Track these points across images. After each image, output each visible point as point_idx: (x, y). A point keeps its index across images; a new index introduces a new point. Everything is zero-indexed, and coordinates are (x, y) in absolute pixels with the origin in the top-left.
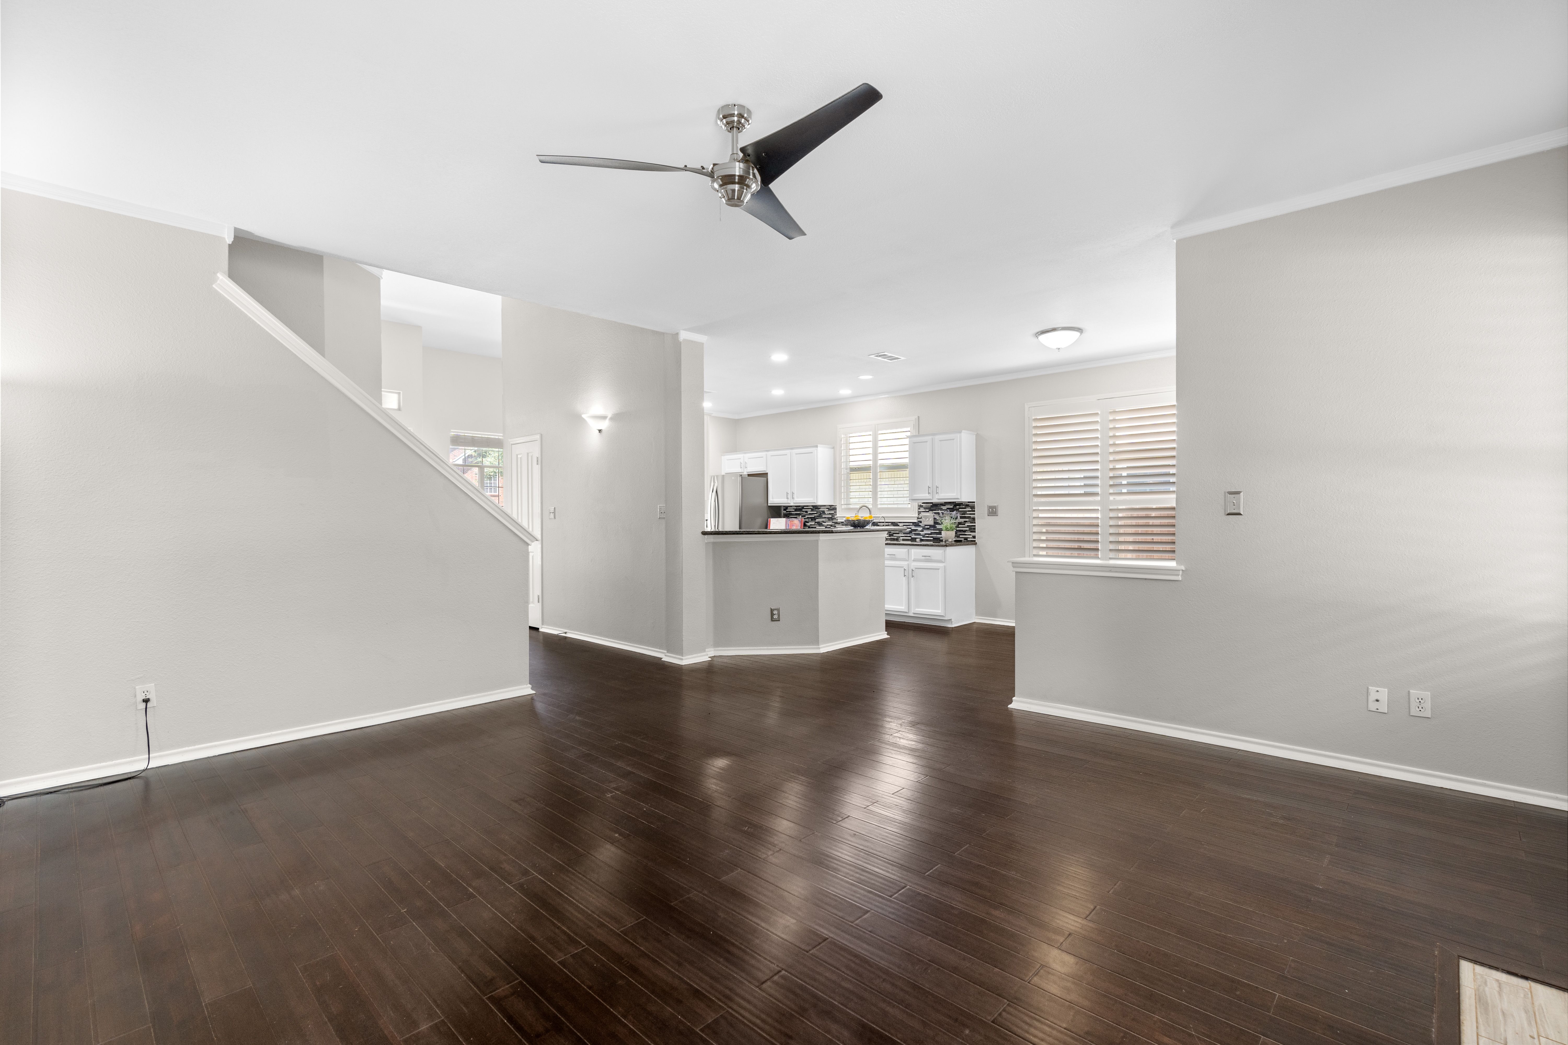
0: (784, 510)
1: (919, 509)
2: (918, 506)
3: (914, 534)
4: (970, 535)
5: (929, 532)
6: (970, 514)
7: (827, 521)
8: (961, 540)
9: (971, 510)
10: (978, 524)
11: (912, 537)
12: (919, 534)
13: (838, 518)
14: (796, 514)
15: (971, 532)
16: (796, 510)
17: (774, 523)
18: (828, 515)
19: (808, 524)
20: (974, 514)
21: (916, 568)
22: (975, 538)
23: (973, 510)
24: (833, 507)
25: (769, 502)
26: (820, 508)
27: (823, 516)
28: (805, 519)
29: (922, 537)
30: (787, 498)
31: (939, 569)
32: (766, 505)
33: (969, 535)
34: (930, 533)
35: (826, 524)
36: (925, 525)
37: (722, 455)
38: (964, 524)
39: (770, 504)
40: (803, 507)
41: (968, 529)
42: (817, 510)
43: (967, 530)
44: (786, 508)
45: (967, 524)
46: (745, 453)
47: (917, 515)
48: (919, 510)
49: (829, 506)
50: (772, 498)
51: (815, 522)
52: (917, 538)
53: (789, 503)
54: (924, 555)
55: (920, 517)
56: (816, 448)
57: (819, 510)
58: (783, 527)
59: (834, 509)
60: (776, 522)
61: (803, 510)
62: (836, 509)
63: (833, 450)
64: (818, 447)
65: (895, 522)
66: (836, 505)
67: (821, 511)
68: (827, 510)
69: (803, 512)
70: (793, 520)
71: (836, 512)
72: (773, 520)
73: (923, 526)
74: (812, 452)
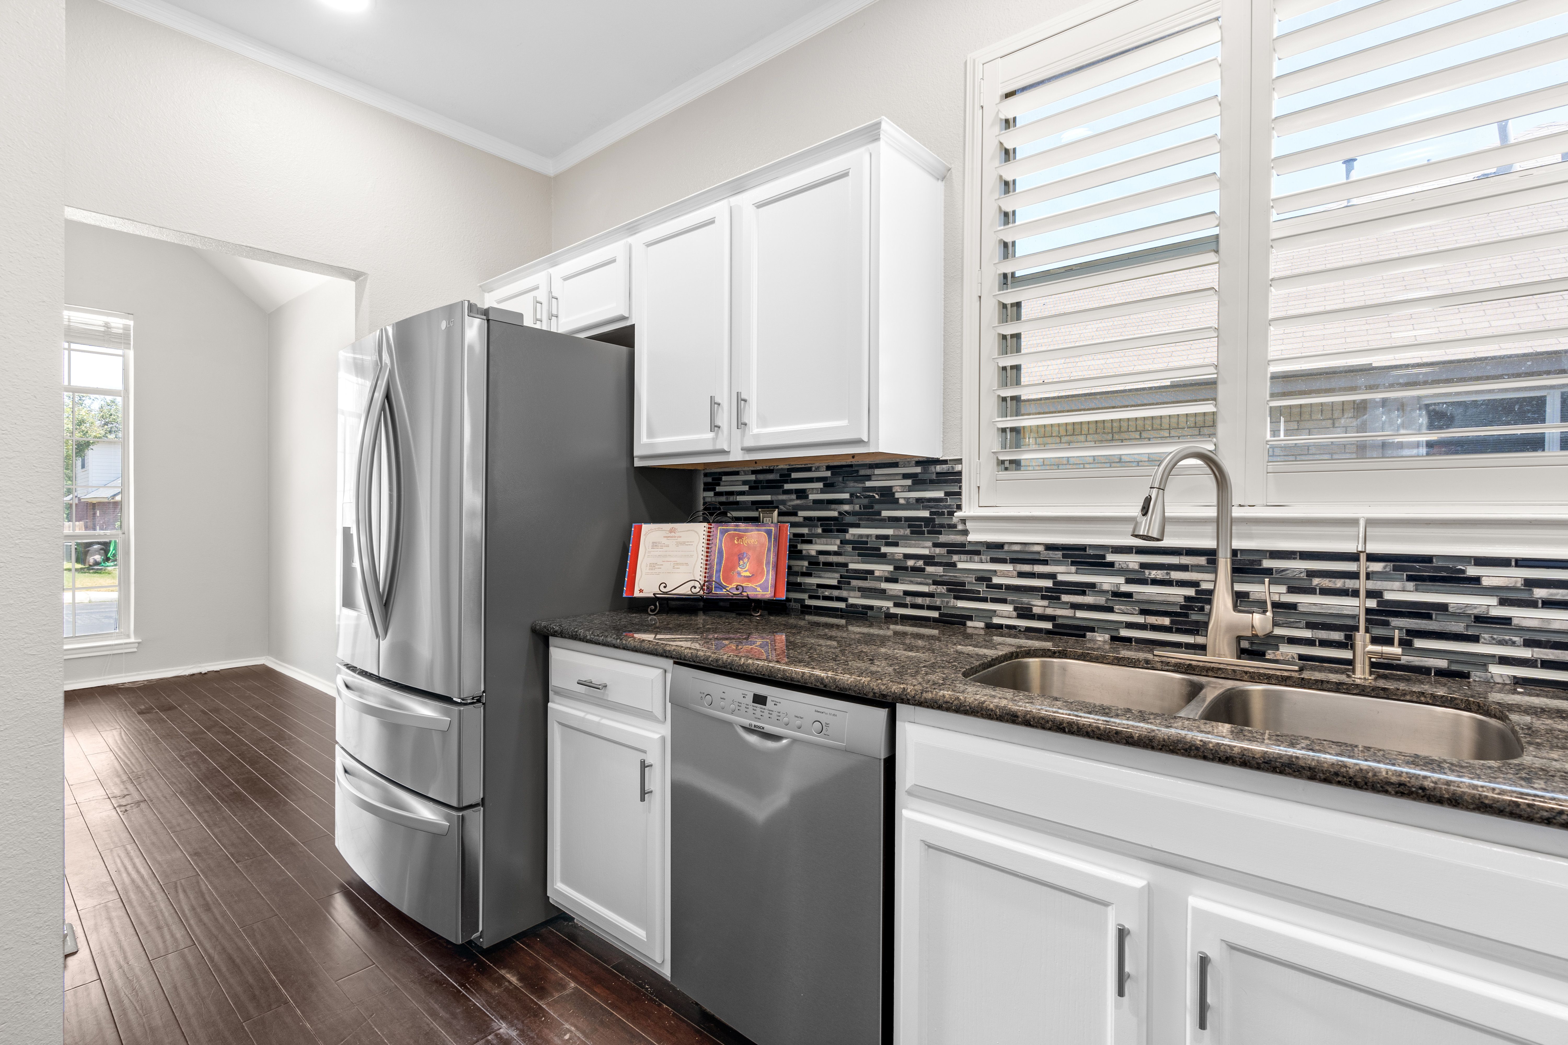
0: (708, 487)
7: (904, 538)
13: (969, 525)
14: (756, 505)
16: (755, 487)
17: (655, 545)
18: (908, 506)
19: (812, 549)
24: (939, 468)
25: (636, 453)
26: (868, 478)
27: (885, 514)
28: (793, 525)
30: (715, 427)
32: (623, 464)
35: (899, 551)
37: (484, 289)
39: (643, 458)
40: (786, 476)
42: (851, 484)
44: (713, 475)
46: (554, 262)
50: (651, 434)
51: (844, 542)
53: (723, 452)
56: (871, 146)
57: (868, 484)
58: (698, 573)
59: (946, 482)
60: (664, 541)
61: (787, 486)
62: (960, 481)
63: (940, 185)
64: (877, 139)
65: (1428, 559)
66: (959, 461)
67: (873, 489)
68: (909, 482)
69: (784, 497)
70: (740, 537)
71: (959, 494)
72: (652, 535)
74: (845, 174)
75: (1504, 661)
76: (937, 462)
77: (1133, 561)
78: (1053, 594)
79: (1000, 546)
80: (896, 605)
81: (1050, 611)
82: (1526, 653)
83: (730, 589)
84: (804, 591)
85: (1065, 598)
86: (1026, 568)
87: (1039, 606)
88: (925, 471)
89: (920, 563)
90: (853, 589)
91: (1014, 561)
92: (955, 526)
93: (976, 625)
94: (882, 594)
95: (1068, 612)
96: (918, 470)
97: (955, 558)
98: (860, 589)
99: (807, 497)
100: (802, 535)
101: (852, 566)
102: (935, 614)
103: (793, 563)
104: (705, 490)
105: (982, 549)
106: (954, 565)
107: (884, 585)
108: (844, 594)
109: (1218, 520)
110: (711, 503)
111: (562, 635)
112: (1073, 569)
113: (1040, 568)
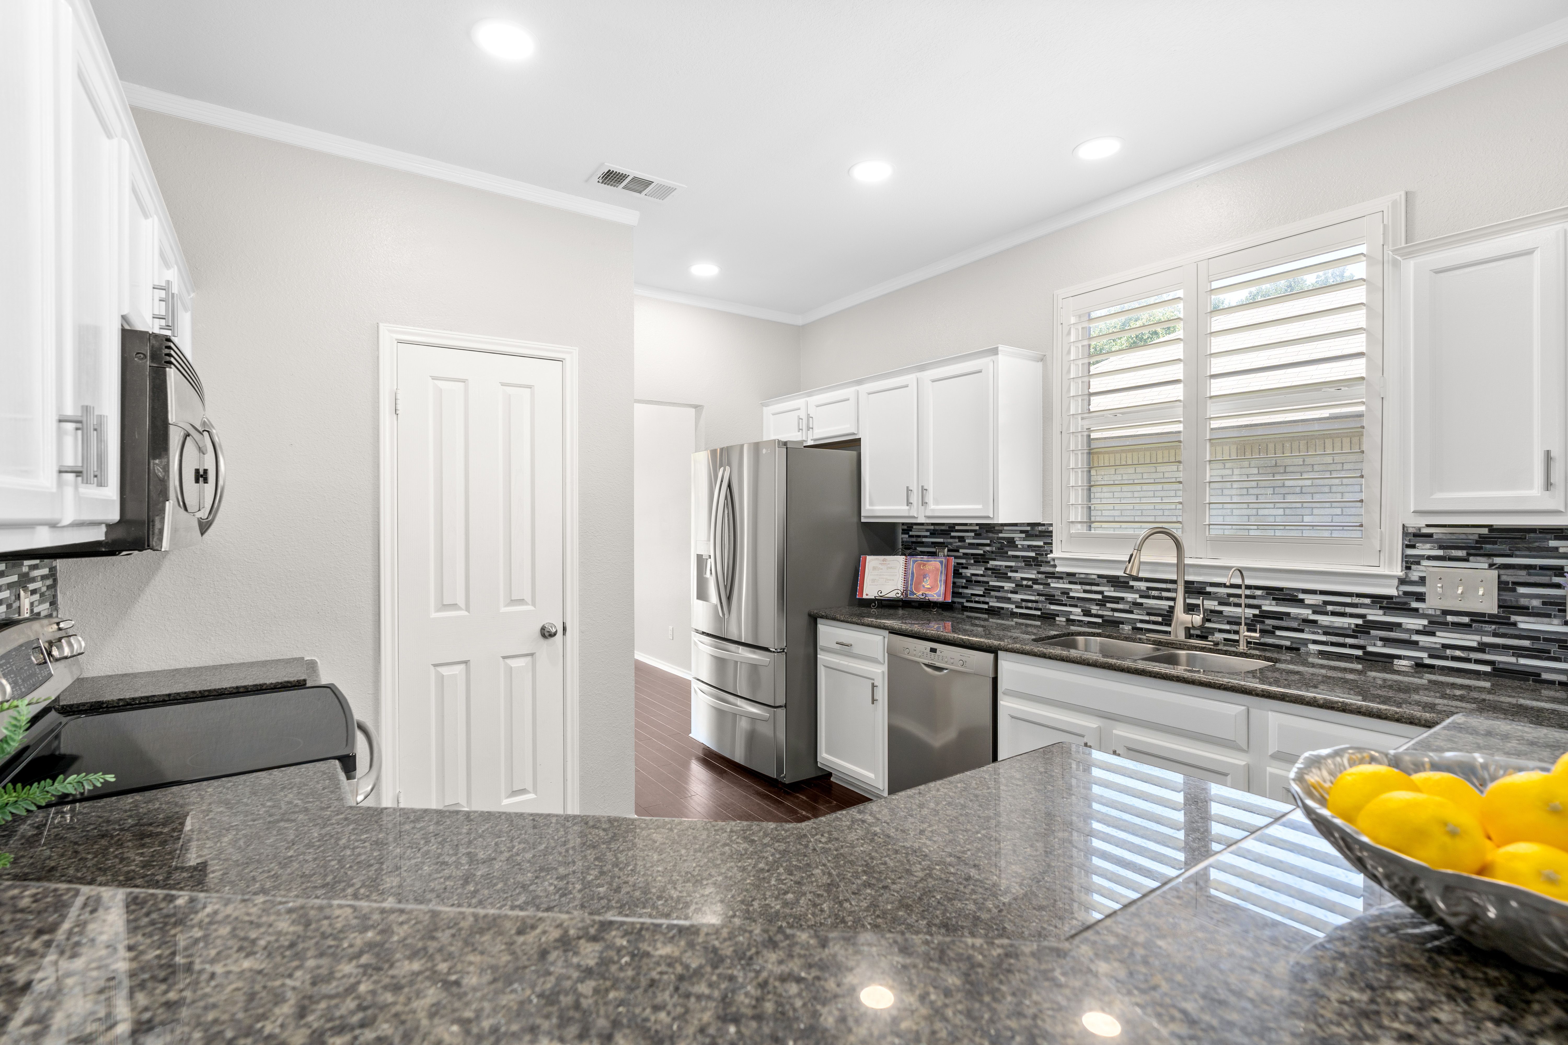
0: (905, 532)
1: (1412, 546)
2: (1405, 534)
3: (1381, 639)
5: (1471, 640)
7: (1021, 568)
11: (1370, 649)
12: (1411, 644)
13: (1057, 562)
14: (934, 544)
16: (933, 533)
17: (874, 568)
18: (1024, 549)
19: (968, 572)
24: (1040, 528)
25: (863, 514)
26: (1001, 532)
27: (1010, 553)
28: (956, 557)
29: (1424, 655)
30: (909, 503)
32: (855, 520)
34: (1474, 644)
35: (1018, 575)
36: (1445, 613)
37: (763, 405)
39: (867, 517)
40: (952, 527)
42: (991, 535)
44: (908, 528)
46: (810, 395)
47: (1398, 571)
49: (1029, 524)
50: (871, 504)
51: (987, 569)
52: (1399, 657)
53: (914, 517)
55: (1415, 578)
56: (995, 357)
57: (1001, 535)
58: (900, 586)
59: (1044, 536)
60: (880, 566)
61: (953, 534)
62: (1052, 536)
63: (1040, 364)
64: (997, 354)
65: (1281, 589)
66: (1051, 525)
67: (1004, 538)
68: (1023, 535)
69: (951, 540)
70: (924, 565)
71: (1051, 544)
72: (873, 563)
73: (1431, 612)
74: (980, 372)
75: (1315, 642)
76: (1039, 524)
77: (1143, 585)
78: (1102, 603)
79: (1073, 575)
80: (1017, 607)
81: (1100, 612)
82: (1323, 638)
83: (918, 595)
84: (963, 597)
85: (1108, 605)
86: (1088, 588)
87: (1095, 609)
88: (1032, 529)
89: (1030, 583)
90: (992, 597)
91: (1081, 583)
92: (1049, 562)
93: (1061, 620)
94: (1008, 600)
95: (1110, 613)
96: (1029, 528)
97: (1049, 580)
98: (996, 597)
99: (964, 541)
100: (962, 564)
101: (991, 583)
102: (1039, 613)
103: (956, 580)
104: (902, 533)
105: (1064, 576)
106: (1049, 584)
107: (1010, 595)
108: (987, 600)
109: (1177, 565)
110: (907, 542)
111: (826, 617)
112: (1112, 589)
113: (1095, 588)
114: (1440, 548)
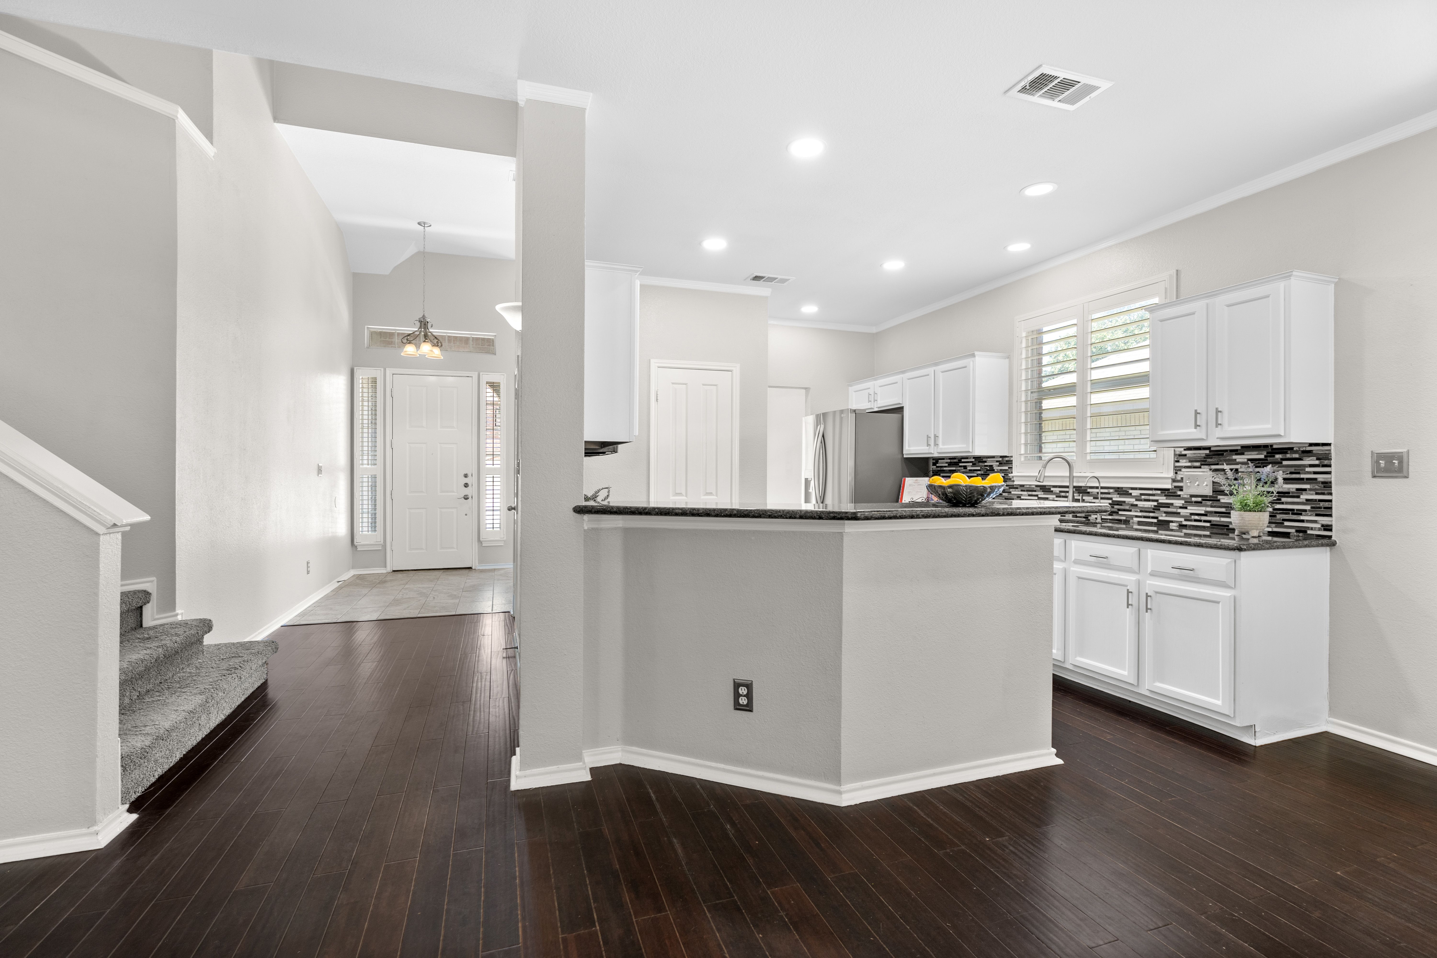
0: (934, 464)
1: (1178, 461)
2: (1175, 455)
3: (1165, 512)
4: (1315, 522)
5: (1201, 510)
6: (1315, 473)
8: (1289, 533)
9: (1317, 462)
10: (1338, 497)
11: (1160, 518)
12: (1178, 514)
13: (1015, 479)
14: (950, 471)
15: (1317, 515)
16: (950, 464)
17: (910, 485)
18: (998, 471)
20: (1329, 473)
21: (1157, 593)
22: (1331, 530)
23: (1326, 462)
24: (1007, 459)
25: (904, 452)
26: (985, 461)
29: (1182, 519)
30: (928, 445)
31: (1218, 602)
32: (900, 456)
33: (1314, 524)
34: (1203, 512)
36: (1192, 496)
37: (849, 386)
38: (1298, 497)
39: (906, 454)
41: (1308, 507)
42: (981, 464)
43: (1305, 511)
44: (936, 460)
45: (1304, 497)
46: (876, 380)
47: (1171, 474)
48: (1177, 464)
49: (1001, 457)
50: (909, 446)
52: (1172, 522)
53: (932, 453)
54: (1176, 565)
55: (1179, 478)
56: (973, 359)
57: (986, 464)
58: (923, 495)
59: (1008, 463)
60: (914, 484)
61: (960, 464)
62: (1012, 463)
63: (1007, 360)
64: (975, 357)
65: (1122, 488)
66: (1012, 457)
67: (987, 466)
68: (998, 463)
69: (959, 468)
71: (1012, 468)
72: (909, 481)
73: (1185, 496)
74: (966, 367)
75: (1137, 516)
76: (1006, 457)
77: (1057, 490)
79: (1023, 486)
82: (1140, 514)
86: (1030, 493)
91: (1028, 491)
92: (1011, 479)
96: (1001, 459)
97: (1011, 490)
99: (967, 468)
104: (933, 465)
105: (1018, 487)
106: (1010, 492)
109: (1070, 476)
110: (935, 470)
112: (1043, 493)
113: (1034, 493)
114: (1190, 461)
